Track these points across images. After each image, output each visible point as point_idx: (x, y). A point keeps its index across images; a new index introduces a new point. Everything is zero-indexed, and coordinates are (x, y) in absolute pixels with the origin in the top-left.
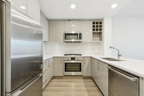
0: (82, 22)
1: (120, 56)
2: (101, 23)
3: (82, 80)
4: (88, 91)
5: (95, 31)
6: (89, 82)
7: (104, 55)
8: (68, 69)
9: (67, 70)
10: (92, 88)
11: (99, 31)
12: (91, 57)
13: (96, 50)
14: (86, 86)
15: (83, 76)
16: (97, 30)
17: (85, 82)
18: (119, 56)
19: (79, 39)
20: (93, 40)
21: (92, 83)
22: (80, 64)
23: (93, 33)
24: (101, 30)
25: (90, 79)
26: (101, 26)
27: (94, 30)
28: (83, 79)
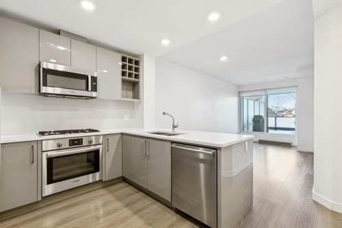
0: (98, 48)
1: (176, 127)
2: (137, 63)
3: (103, 192)
4: (127, 205)
5: (127, 78)
6: (119, 189)
7: (143, 127)
8: (57, 174)
9: (54, 178)
10: (133, 197)
11: (133, 79)
12: (122, 134)
13: (126, 118)
14: (118, 199)
15: (104, 180)
16: (130, 75)
17: (111, 192)
18: (174, 127)
19: (92, 91)
20: (123, 97)
21: (128, 189)
22: (97, 152)
23: (124, 81)
24: (137, 76)
25: (120, 182)
26: (137, 70)
27: (124, 74)
28: (104, 187)
